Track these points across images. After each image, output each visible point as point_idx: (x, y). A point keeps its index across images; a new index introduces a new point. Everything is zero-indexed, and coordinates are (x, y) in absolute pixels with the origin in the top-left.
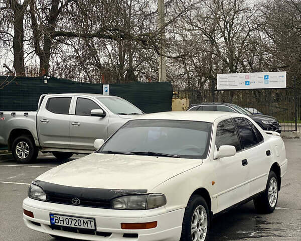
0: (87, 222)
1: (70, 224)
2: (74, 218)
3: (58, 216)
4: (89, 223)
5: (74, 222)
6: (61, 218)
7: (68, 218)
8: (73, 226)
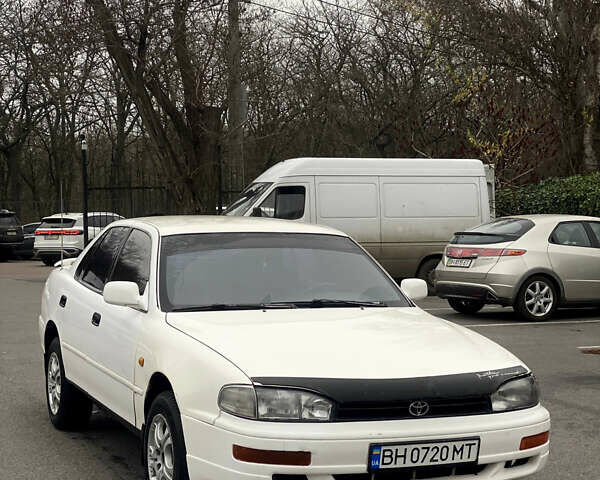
0: (462, 449)
1: (420, 460)
2: (432, 446)
3: (393, 448)
4: (466, 449)
5: (431, 454)
6: (401, 450)
7: (419, 446)
8: (427, 463)
